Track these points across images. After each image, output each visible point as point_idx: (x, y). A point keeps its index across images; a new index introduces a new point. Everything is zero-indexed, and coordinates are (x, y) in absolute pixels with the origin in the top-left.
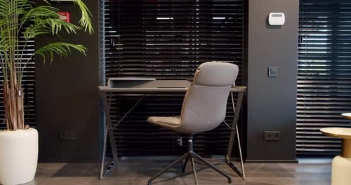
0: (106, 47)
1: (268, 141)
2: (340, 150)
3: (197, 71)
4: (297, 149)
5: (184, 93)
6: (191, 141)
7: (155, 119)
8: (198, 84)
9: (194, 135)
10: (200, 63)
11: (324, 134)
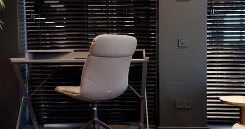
0: (27, 21)
1: (179, 109)
2: (238, 118)
3: (93, 43)
4: (208, 117)
5: (83, 63)
6: (95, 109)
7: (61, 89)
8: (94, 55)
9: (98, 103)
10: (95, 36)
11: (222, 102)
